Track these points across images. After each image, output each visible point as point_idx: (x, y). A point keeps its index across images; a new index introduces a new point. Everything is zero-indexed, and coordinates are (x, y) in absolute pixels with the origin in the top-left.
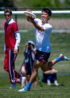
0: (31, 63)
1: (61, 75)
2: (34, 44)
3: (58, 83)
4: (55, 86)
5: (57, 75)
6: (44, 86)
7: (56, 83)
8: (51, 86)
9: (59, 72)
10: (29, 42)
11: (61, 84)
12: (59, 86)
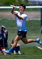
0: (3, 40)
1: (22, 47)
2: (5, 28)
3: (20, 52)
4: (19, 54)
5: (20, 47)
6: (12, 55)
7: (19, 52)
8: (16, 54)
9: (21, 45)
10: (2, 26)
11: (22, 53)
12: (21, 54)
